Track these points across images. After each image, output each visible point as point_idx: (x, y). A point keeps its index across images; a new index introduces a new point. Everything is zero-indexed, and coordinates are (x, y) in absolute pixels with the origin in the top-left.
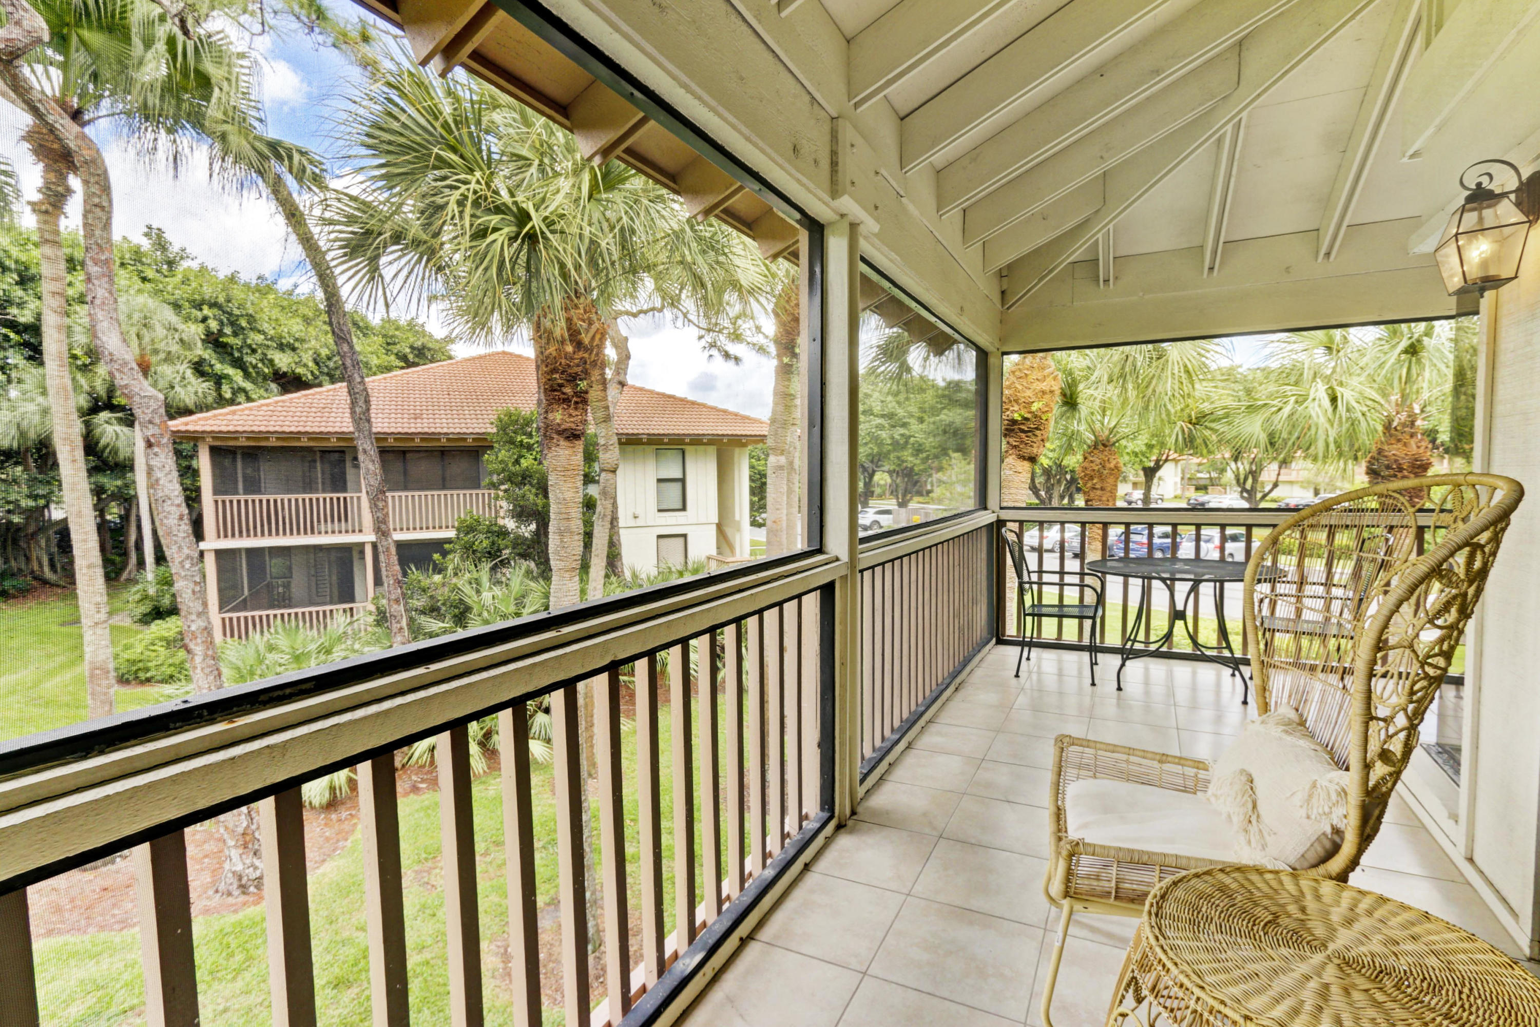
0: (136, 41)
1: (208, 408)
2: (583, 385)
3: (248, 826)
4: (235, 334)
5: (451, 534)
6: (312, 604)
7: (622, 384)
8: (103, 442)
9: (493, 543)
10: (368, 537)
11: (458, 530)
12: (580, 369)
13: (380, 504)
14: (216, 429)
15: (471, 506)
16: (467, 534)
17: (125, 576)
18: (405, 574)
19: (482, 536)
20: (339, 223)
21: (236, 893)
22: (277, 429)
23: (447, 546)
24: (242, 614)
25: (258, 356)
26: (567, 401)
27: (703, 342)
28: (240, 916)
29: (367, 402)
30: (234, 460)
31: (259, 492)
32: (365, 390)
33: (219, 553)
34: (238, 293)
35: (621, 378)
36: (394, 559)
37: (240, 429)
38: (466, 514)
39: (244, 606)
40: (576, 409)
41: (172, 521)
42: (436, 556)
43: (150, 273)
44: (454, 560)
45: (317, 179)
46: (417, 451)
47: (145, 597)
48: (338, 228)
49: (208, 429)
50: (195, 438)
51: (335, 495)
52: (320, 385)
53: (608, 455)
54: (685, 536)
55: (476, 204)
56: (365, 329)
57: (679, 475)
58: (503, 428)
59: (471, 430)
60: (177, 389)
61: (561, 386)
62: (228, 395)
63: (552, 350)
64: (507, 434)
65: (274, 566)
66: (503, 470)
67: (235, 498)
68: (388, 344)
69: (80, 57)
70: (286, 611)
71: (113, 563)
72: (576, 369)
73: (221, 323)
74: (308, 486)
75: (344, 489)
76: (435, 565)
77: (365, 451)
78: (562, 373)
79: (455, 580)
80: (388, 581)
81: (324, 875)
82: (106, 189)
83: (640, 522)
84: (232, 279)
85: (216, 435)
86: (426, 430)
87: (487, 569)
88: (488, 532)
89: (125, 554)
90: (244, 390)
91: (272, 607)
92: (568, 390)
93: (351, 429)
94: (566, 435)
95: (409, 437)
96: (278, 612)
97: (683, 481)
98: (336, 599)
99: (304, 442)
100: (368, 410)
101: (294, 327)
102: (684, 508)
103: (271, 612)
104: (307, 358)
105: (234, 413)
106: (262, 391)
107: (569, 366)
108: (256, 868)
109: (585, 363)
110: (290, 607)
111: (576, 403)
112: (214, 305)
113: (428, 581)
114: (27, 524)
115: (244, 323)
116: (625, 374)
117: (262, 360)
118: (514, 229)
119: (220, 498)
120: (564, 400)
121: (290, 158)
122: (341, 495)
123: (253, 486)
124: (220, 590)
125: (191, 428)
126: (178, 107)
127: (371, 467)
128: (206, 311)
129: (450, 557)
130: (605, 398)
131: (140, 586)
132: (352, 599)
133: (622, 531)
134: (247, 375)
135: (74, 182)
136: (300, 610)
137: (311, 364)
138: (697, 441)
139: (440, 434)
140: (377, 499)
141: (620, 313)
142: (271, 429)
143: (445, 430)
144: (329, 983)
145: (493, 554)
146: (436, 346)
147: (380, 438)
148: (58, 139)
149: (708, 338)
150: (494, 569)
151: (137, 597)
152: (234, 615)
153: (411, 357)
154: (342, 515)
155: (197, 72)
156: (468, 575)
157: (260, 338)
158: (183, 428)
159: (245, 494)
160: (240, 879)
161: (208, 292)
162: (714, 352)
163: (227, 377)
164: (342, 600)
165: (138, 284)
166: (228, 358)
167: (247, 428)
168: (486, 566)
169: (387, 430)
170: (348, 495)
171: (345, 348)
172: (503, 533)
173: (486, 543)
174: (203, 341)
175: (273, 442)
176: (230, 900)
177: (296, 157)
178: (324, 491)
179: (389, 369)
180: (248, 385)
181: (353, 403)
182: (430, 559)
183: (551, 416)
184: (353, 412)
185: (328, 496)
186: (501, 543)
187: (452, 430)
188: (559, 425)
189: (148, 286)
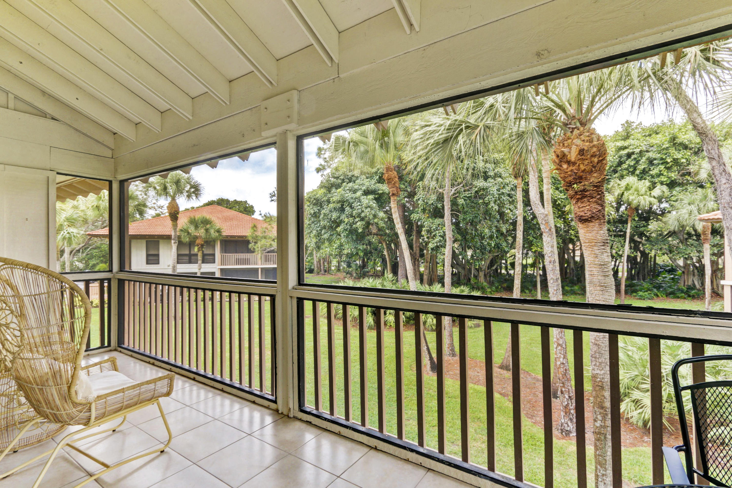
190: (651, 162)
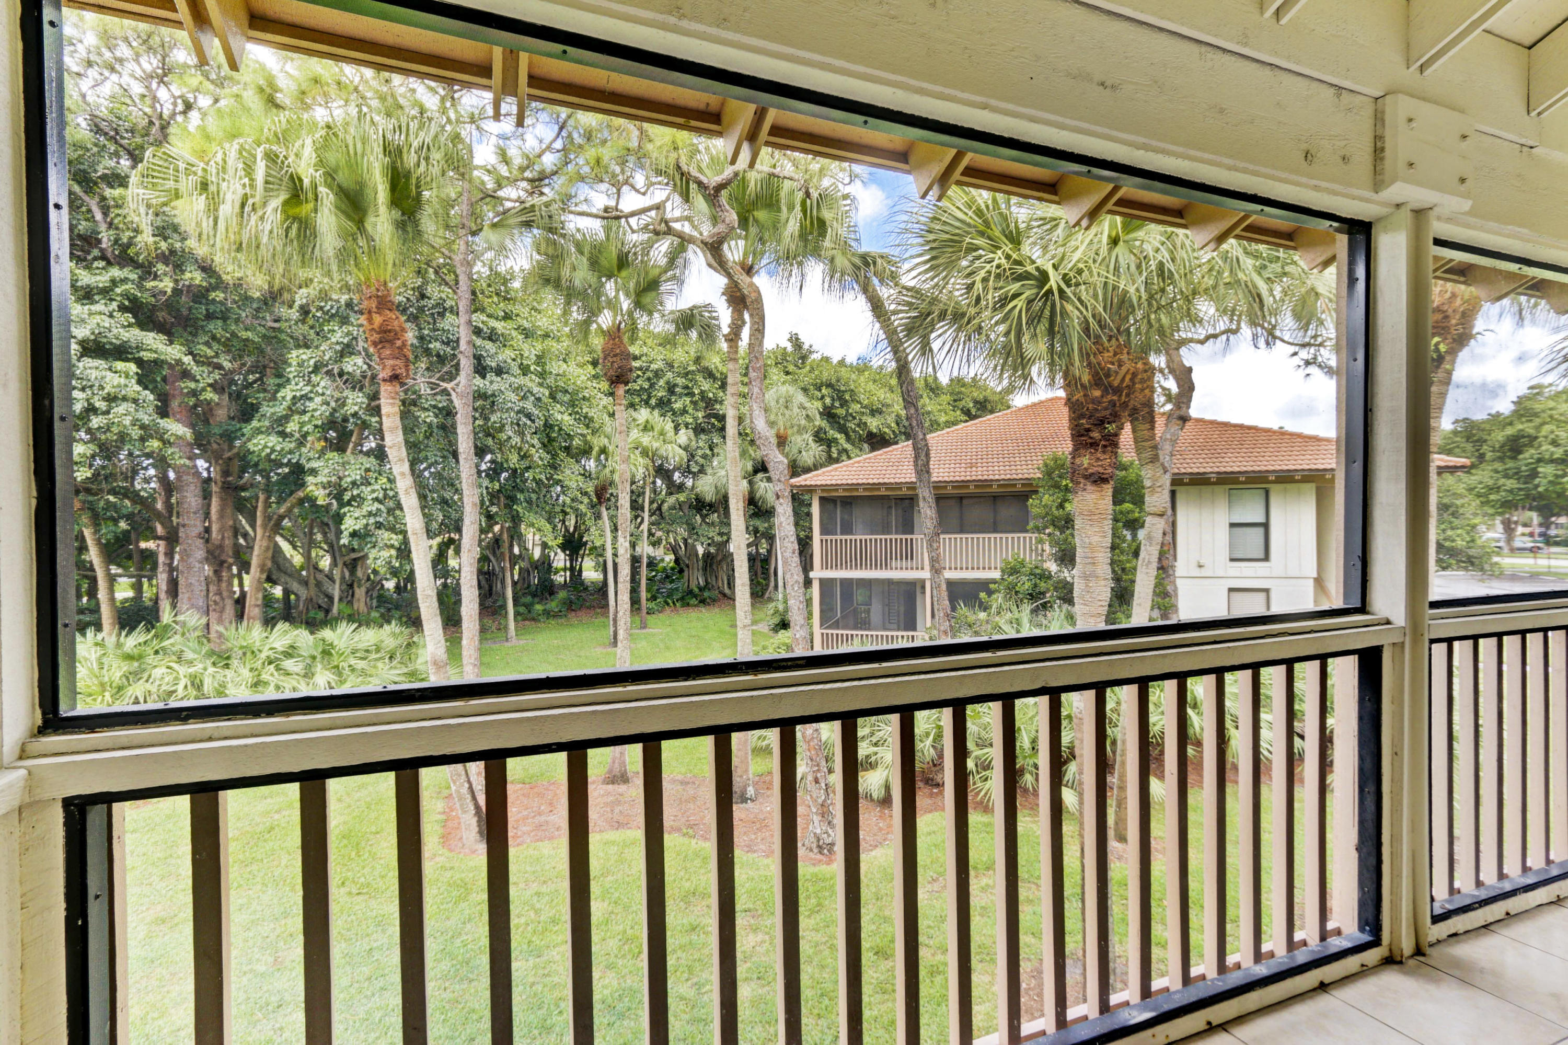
0: (784, 209)
1: (822, 466)
2: (1111, 428)
3: (824, 801)
4: (842, 406)
5: (996, 575)
6: (885, 629)
7: (1184, 419)
8: (758, 495)
9: (1036, 585)
10: (925, 574)
11: (1003, 571)
12: (1108, 412)
13: (935, 545)
14: (824, 483)
15: (1019, 548)
16: (1011, 574)
17: (767, 595)
18: (954, 609)
19: (1025, 578)
20: (901, 311)
21: (816, 850)
22: (864, 481)
23: (992, 586)
24: (835, 632)
25: (856, 421)
26: (1094, 445)
27: (1296, 360)
28: (816, 869)
29: (928, 455)
30: (836, 505)
31: (851, 533)
32: (927, 445)
33: (822, 581)
34: (843, 372)
35: (1182, 412)
36: (945, 594)
37: (839, 482)
38: (1013, 556)
39: (836, 625)
40: (1104, 452)
41: (788, 554)
42: (983, 595)
43: (791, 368)
44: (998, 599)
45: (894, 276)
46: (971, 496)
47: (776, 612)
48: (901, 316)
49: (819, 483)
50: (810, 490)
51: (904, 537)
52: (896, 443)
53: (1155, 498)
54: (1267, 591)
55: (998, 276)
56: (934, 389)
57: (1261, 519)
58: (1049, 473)
59: (1020, 476)
60: (804, 453)
61: (1088, 430)
62: (835, 455)
63: (1078, 396)
64: (1052, 479)
65: (859, 596)
66: (1047, 514)
67: (833, 537)
68: (955, 401)
69: (753, 230)
70: (865, 633)
71: (759, 583)
72: (1104, 413)
73: (833, 400)
74: (886, 530)
75: (912, 533)
76: (981, 604)
77: (924, 498)
78: (1090, 418)
79: (997, 619)
80: (940, 614)
81: (875, 858)
82: (762, 318)
83: (1204, 573)
84: (842, 363)
85: (825, 488)
86: (980, 477)
87: (1028, 611)
88: (1031, 574)
89: (767, 578)
90: (846, 451)
91: (856, 628)
92: (1096, 435)
93: (914, 480)
94: (1092, 479)
95: (964, 484)
96: (860, 633)
97: (1266, 526)
98: (902, 626)
99: (883, 492)
100: (928, 462)
101: (882, 395)
102: (1266, 558)
103: (854, 632)
104: (891, 420)
105: (836, 469)
106: (857, 451)
107: (1096, 410)
108: (829, 836)
109: (1115, 405)
110: (869, 629)
111: (1105, 446)
112: (829, 385)
113: (974, 617)
114: (717, 554)
115: (847, 397)
116: (1189, 407)
117: (859, 425)
118: (1035, 291)
119: (825, 537)
120: (1092, 445)
121: (875, 263)
122: (909, 537)
123: (847, 529)
124: (822, 611)
125: (808, 483)
126: (806, 246)
127: (929, 512)
128: (824, 391)
129: (995, 596)
130: (1153, 437)
131: (773, 604)
132: (914, 628)
133: (1179, 582)
134: (848, 439)
135: (747, 316)
136: (874, 633)
137: (893, 425)
138: (1286, 478)
139: (992, 480)
140: (933, 539)
141: (1183, 342)
142: (860, 481)
143: (997, 477)
144: (872, 948)
145: (1033, 596)
146: (997, 398)
147: (938, 486)
148: (740, 290)
149: (1304, 354)
150: (1035, 611)
151: (772, 611)
152: (830, 631)
153: (973, 411)
154: (909, 554)
155: (818, 219)
156: (1009, 615)
157: (857, 407)
158: (803, 483)
159: (842, 534)
160: (818, 841)
161: (825, 376)
162: (1313, 369)
163: (835, 440)
164: (907, 629)
165: (784, 377)
166: (836, 426)
167: (844, 482)
168: (1027, 608)
169: (947, 479)
170: (914, 537)
171: (912, 411)
172: (1045, 576)
173: (1028, 585)
174: (820, 413)
175: (861, 493)
176: (811, 855)
177: (879, 261)
178: (896, 533)
179: (954, 423)
180: (848, 446)
181: (917, 457)
182: (977, 597)
183: (1078, 461)
184: (916, 465)
185: (899, 537)
186: (1043, 585)
187: (1003, 477)
188: (1086, 469)
189: (789, 377)
190: (671, 388)
